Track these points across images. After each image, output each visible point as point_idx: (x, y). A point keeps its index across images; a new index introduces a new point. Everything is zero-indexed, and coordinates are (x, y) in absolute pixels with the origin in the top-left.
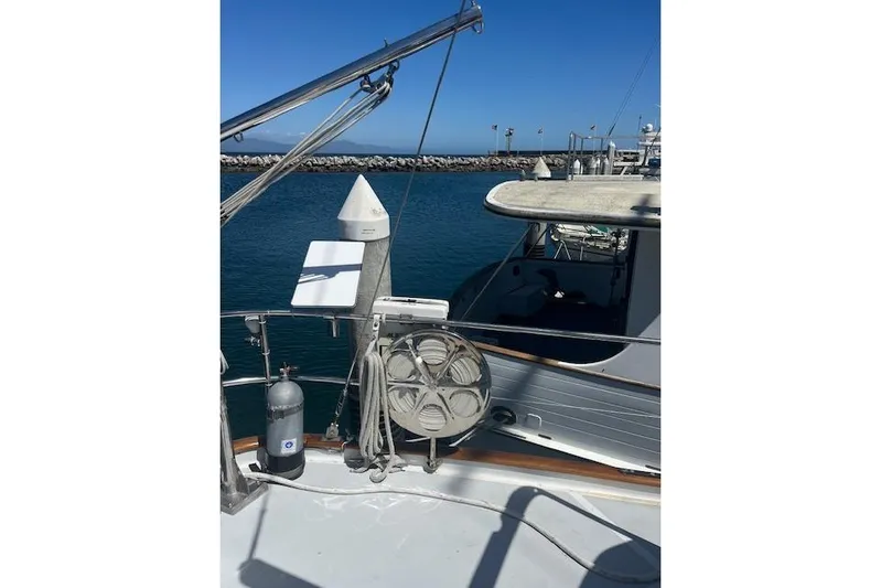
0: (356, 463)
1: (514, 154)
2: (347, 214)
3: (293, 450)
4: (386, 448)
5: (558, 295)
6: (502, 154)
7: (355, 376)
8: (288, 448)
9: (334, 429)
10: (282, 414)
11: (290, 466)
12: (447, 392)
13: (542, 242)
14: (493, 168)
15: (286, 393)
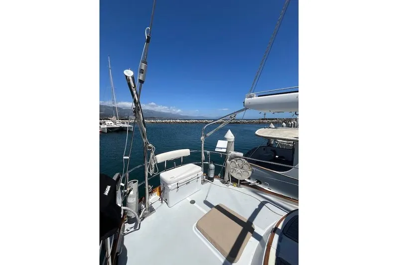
0: (224, 182)
1: (266, 119)
2: (226, 136)
3: (212, 177)
4: (229, 181)
5: (277, 157)
6: (262, 119)
7: (224, 165)
8: (212, 176)
9: (219, 175)
10: (211, 169)
11: (212, 179)
12: (242, 170)
13: (272, 143)
14: (260, 123)
15: (212, 166)
